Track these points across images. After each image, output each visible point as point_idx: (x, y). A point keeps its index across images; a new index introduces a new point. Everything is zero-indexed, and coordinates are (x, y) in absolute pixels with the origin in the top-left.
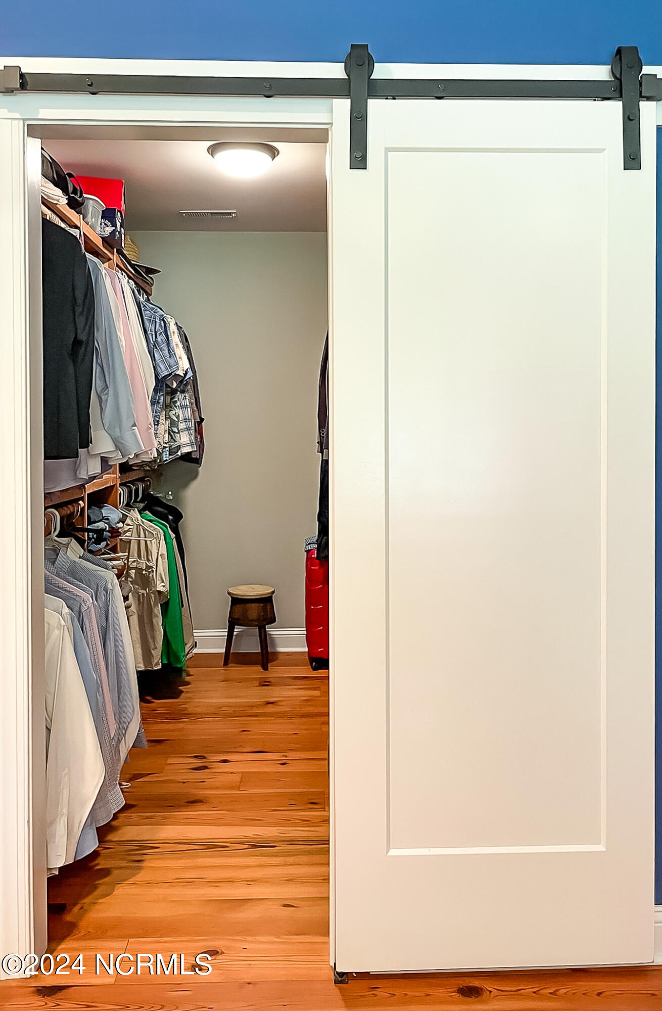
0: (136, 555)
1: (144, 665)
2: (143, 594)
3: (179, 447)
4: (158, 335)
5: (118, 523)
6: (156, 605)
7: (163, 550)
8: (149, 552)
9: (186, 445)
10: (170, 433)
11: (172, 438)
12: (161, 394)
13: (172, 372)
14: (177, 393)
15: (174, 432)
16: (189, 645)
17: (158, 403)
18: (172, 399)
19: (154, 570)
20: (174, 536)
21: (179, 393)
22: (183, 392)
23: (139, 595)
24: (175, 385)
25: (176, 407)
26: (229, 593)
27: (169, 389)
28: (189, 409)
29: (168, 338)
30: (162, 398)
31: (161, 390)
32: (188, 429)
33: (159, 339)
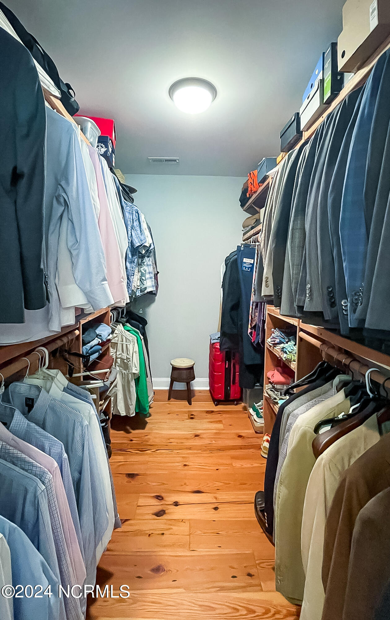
0: (121, 351)
1: (126, 413)
2: (125, 373)
3: (146, 288)
4: (134, 221)
5: (109, 335)
6: (132, 380)
7: (136, 348)
8: (128, 350)
9: (150, 287)
10: (141, 280)
11: (142, 283)
12: (136, 257)
13: (142, 244)
14: (145, 258)
15: (143, 280)
16: (150, 397)
17: (134, 262)
18: (142, 261)
19: (131, 360)
20: (143, 337)
21: (146, 257)
22: (148, 257)
23: (122, 374)
24: (144, 252)
25: (144, 265)
26: (171, 364)
27: (140, 255)
28: (152, 266)
29: (140, 223)
30: (136, 260)
31: (135, 255)
32: (151, 278)
33: (135, 224)
